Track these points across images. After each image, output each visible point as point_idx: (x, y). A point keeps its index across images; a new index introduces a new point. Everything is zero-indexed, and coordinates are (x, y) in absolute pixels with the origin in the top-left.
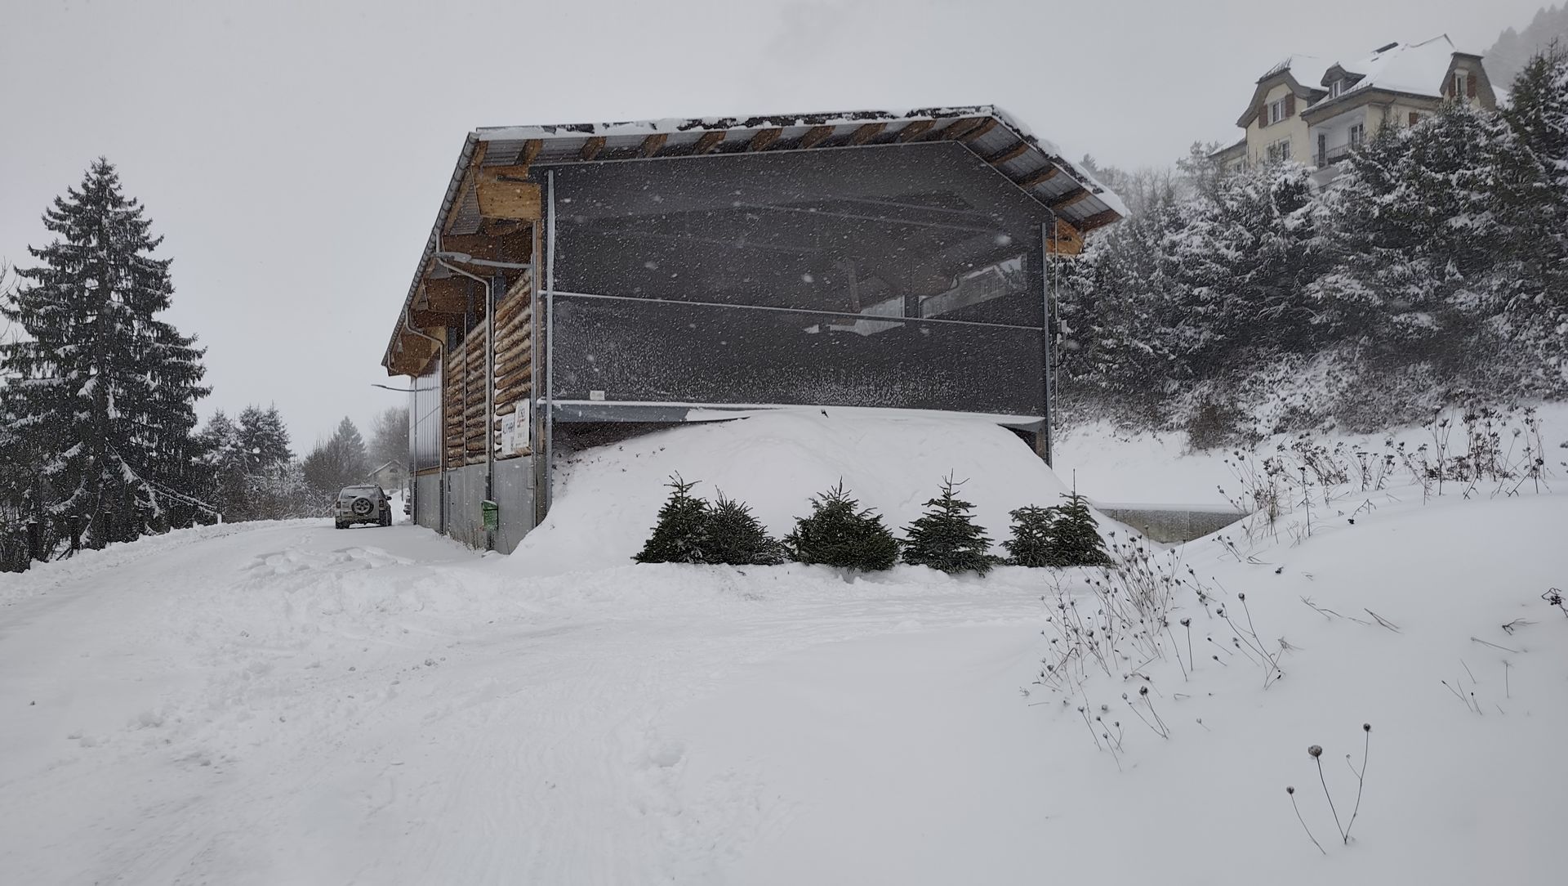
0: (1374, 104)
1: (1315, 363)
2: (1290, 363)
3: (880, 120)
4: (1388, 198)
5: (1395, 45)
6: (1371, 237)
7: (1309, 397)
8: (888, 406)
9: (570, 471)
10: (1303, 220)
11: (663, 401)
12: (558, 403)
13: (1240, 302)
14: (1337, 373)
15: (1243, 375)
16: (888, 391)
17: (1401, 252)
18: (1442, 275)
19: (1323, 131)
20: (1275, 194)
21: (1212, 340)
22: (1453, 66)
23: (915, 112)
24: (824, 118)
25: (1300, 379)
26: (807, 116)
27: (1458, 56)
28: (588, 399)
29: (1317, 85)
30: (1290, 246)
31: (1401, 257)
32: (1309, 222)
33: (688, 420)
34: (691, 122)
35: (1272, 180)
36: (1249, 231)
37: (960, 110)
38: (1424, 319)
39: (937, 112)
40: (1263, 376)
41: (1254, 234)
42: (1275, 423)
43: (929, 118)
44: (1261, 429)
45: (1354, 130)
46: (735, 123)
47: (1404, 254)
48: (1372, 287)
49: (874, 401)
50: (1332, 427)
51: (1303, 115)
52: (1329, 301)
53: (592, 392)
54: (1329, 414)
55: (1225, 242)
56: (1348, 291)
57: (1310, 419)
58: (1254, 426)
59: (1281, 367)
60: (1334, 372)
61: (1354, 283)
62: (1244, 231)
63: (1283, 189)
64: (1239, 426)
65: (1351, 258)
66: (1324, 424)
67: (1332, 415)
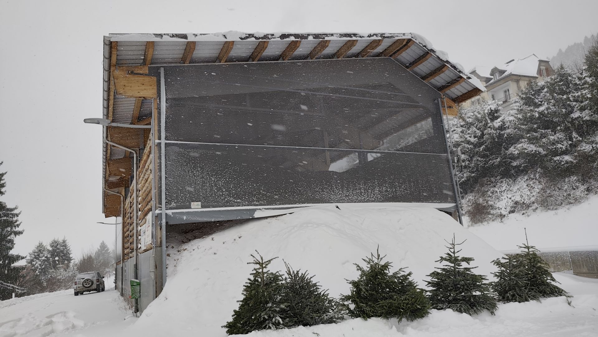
0: (512, 80)
1: (518, 182)
2: (507, 183)
3: (354, 38)
4: (541, 109)
5: (513, 60)
6: (535, 126)
7: (523, 196)
8: (372, 201)
9: (179, 257)
10: (501, 123)
11: (240, 206)
12: (170, 212)
13: (479, 159)
14: (531, 185)
15: (486, 190)
16: (371, 192)
17: (550, 131)
18: (571, 139)
19: (493, 93)
20: (487, 114)
21: (470, 176)
22: (539, 66)
23: (372, 35)
24: (324, 36)
25: (515, 188)
26: (315, 35)
27: (541, 61)
28: (190, 208)
29: (489, 76)
30: (498, 134)
31: (551, 133)
32: (504, 124)
33: (256, 217)
34: (248, 35)
35: (485, 109)
36: (478, 129)
37: (395, 35)
38: (567, 158)
39: (383, 35)
40: (496, 189)
41: (481, 131)
42: (509, 209)
43: (380, 38)
44: (504, 213)
45: (505, 92)
46: (274, 37)
47: (552, 131)
48: (540, 146)
49: (364, 199)
50: (537, 208)
52: (522, 154)
53: (192, 203)
54: (533, 203)
55: (468, 135)
56: (530, 149)
57: (525, 206)
58: (500, 211)
59: (503, 185)
60: (530, 184)
61: (532, 146)
62: (476, 130)
63: (490, 111)
64: (492, 212)
65: (528, 135)
66: (533, 207)
67: (535, 203)
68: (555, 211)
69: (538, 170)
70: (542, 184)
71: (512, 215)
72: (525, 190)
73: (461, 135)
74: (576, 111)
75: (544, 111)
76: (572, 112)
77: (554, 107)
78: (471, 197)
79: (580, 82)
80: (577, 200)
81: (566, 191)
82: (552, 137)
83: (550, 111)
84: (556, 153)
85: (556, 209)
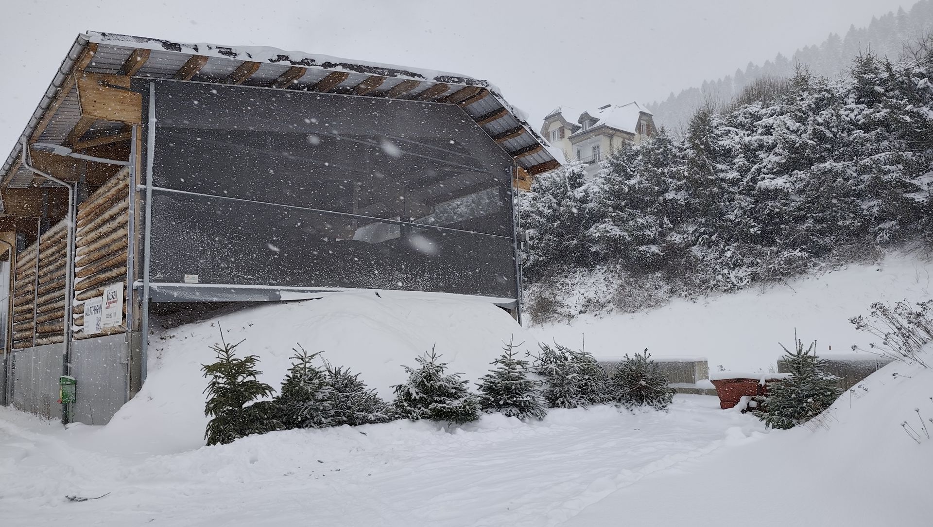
0: (604, 134)
1: (594, 274)
2: (581, 274)
3: (416, 78)
4: (632, 182)
5: (609, 106)
6: (623, 203)
7: (598, 293)
8: (421, 290)
9: (164, 347)
10: (584, 193)
11: (251, 284)
12: (154, 285)
13: (552, 238)
14: (610, 279)
15: (556, 280)
16: (420, 279)
17: (639, 212)
18: (661, 225)
19: (579, 148)
20: (568, 178)
21: (538, 260)
22: (640, 119)
23: (439, 77)
25: (590, 281)
27: (642, 113)
28: (183, 282)
29: (577, 123)
31: (640, 214)
32: (587, 195)
34: (280, 57)
35: (566, 170)
36: (555, 198)
38: (654, 249)
39: (453, 79)
40: (567, 280)
41: (557, 200)
42: (580, 308)
44: (573, 312)
45: (595, 148)
46: (315, 63)
47: (641, 212)
48: (626, 231)
50: (612, 310)
51: (570, 138)
52: (604, 239)
53: (186, 275)
54: (609, 302)
55: (542, 204)
56: (614, 233)
57: (599, 305)
58: (568, 310)
59: (577, 276)
60: (608, 278)
61: (616, 228)
62: (552, 198)
63: (571, 175)
64: (559, 310)
65: (613, 214)
66: (607, 308)
67: (611, 303)
68: (632, 314)
69: (620, 261)
70: (622, 279)
71: (582, 315)
72: (601, 285)
73: (532, 202)
74: (671, 191)
75: (634, 185)
76: (666, 191)
77: (647, 182)
78: (535, 288)
79: (680, 153)
80: (658, 303)
81: (647, 290)
82: (640, 220)
83: (642, 186)
84: (644, 241)
85: (633, 312)
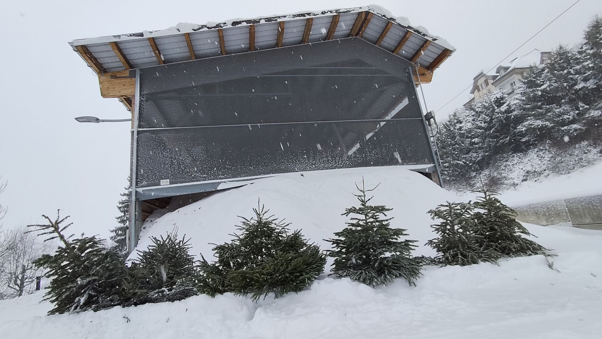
0: (517, 73)
1: (529, 155)
2: (518, 157)
4: (544, 87)
5: (517, 58)
6: (540, 103)
10: (507, 107)
11: (206, 180)
12: (140, 190)
13: (491, 140)
14: (542, 155)
15: (500, 165)
17: (555, 105)
18: (578, 109)
19: (500, 88)
20: (494, 101)
21: (484, 155)
22: (542, 57)
23: (326, 12)
24: (276, 18)
25: (525, 160)
27: (543, 53)
28: (160, 185)
29: (495, 74)
30: (505, 117)
32: (510, 107)
33: (218, 189)
35: (491, 98)
36: (487, 116)
38: (575, 126)
39: (339, 11)
40: (509, 163)
41: (490, 117)
42: (521, 178)
43: (335, 14)
44: (516, 182)
45: (512, 84)
46: (226, 25)
47: (557, 106)
51: (492, 84)
52: (529, 130)
53: (162, 181)
55: (479, 122)
56: (537, 124)
57: (537, 174)
58: (513, 181)
59: (515, 159)
60: (540, 155)
62: (485, 117)
63: (496, 100)
65: (533, 113)
67: (547, 171)
68: (568, 175)
70: (552, 153)
72: (535, 160)
73: (472, 122)
74: (580, 83)
75: (546, 88)
76: (575, 84)
77: (556, 84)
79: (581, 56)
80: (590, 163)
81: (577, 156)
82: (558, 110)
83: (552, 87)
84: (563, 123)
85: (569, 173)
